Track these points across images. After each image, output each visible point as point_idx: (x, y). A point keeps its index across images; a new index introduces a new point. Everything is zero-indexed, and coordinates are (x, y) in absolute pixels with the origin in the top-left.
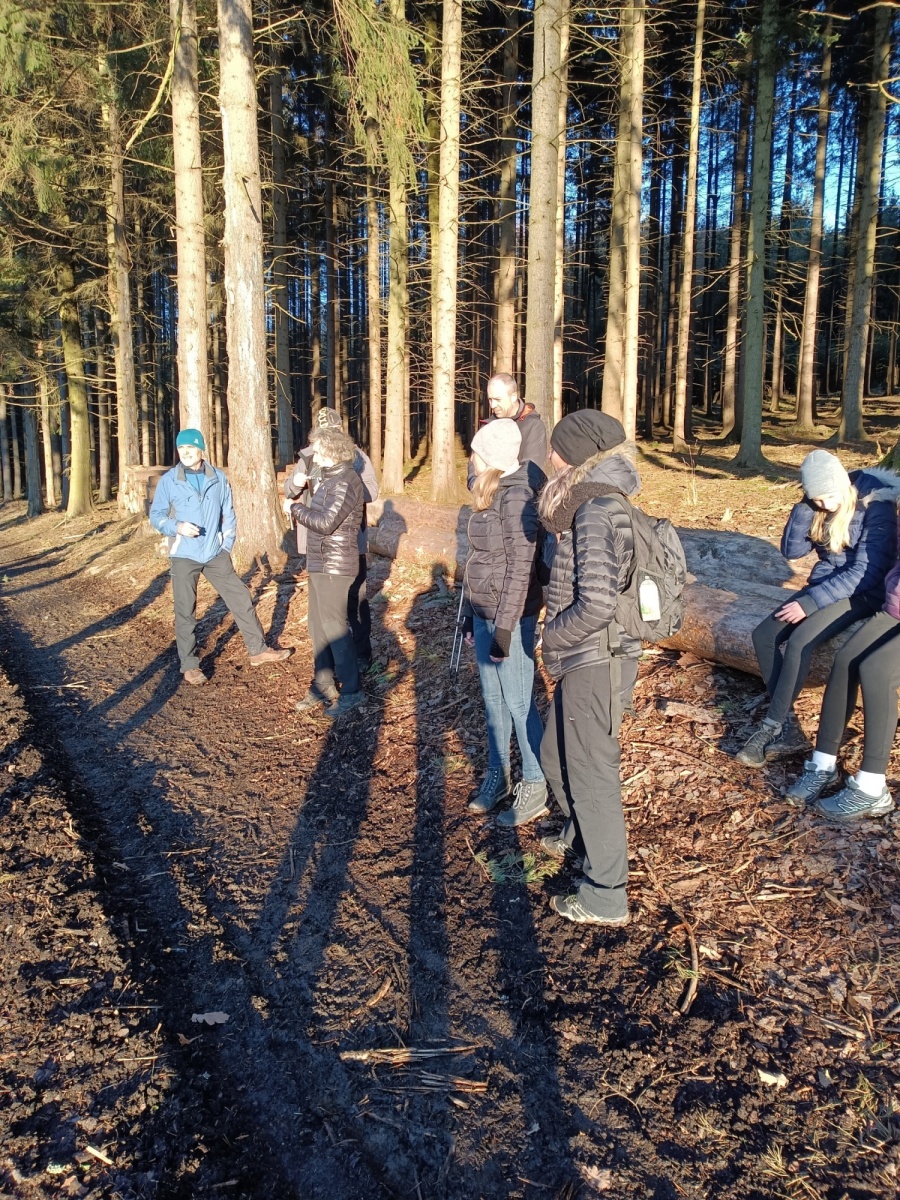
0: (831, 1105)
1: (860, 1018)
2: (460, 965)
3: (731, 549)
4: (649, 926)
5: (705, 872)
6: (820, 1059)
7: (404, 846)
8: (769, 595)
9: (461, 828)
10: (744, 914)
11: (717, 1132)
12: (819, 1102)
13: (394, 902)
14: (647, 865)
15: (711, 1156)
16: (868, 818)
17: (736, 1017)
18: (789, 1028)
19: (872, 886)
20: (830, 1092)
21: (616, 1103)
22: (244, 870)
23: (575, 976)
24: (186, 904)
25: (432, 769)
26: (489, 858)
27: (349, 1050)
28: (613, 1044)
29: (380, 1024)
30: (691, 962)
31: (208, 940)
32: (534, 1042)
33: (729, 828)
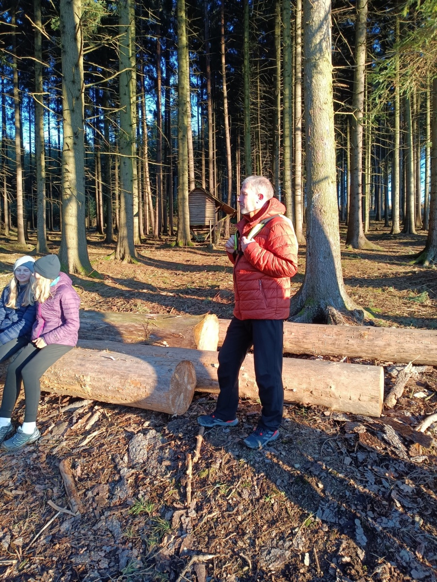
1: (16, 553)
19: (27, 479)
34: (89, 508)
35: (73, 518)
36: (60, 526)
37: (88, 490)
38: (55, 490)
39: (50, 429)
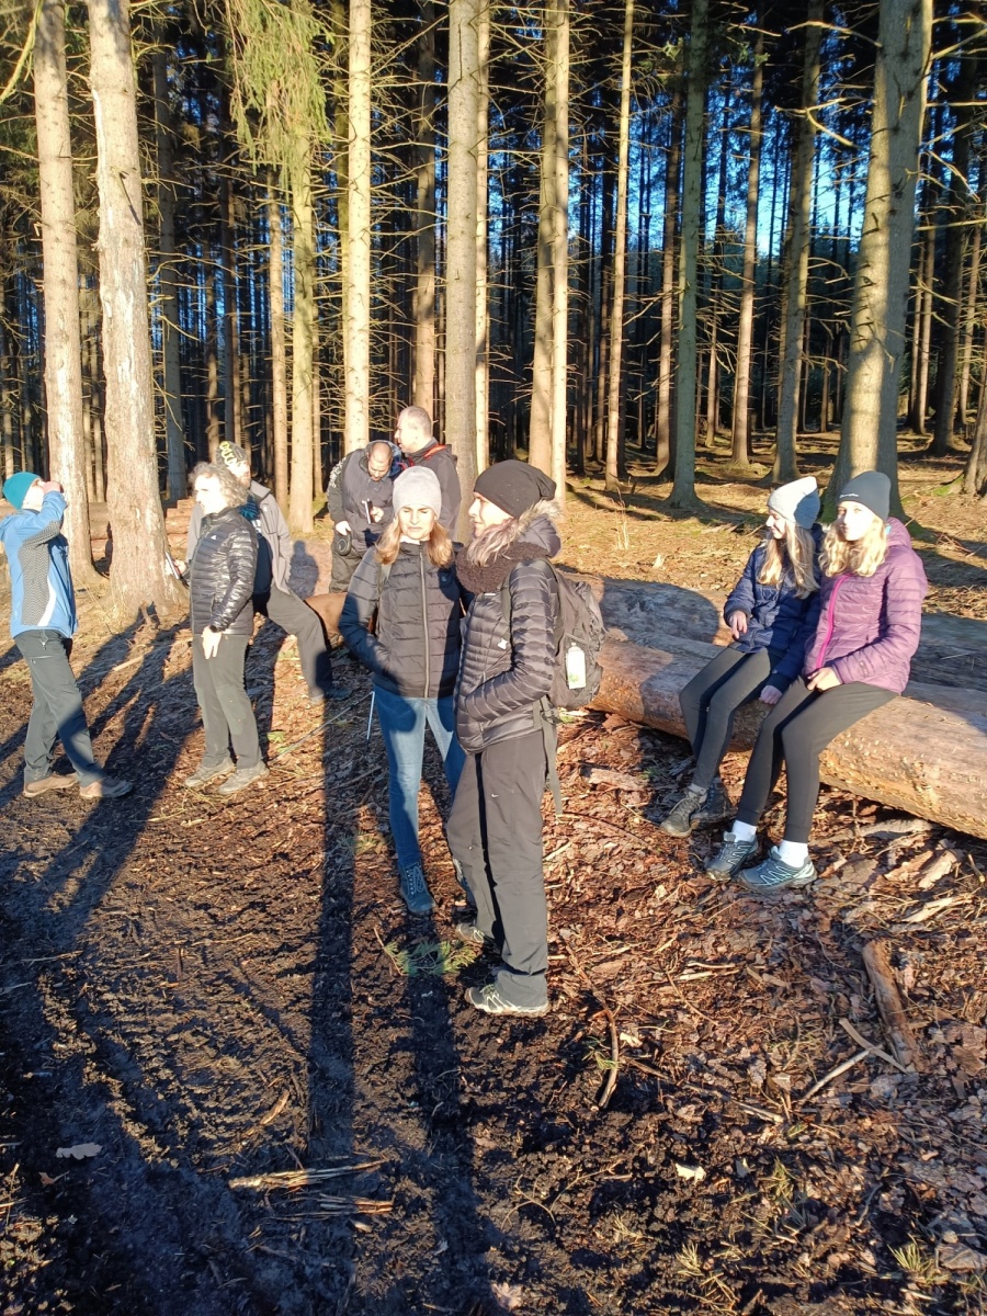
0: (747, 1196)
1: (778, 1101)
2: (366, 1071)
3: (659, 601)
4: (568, 1014)
5: (628, 952)
6: (738, 1147)
7: (307, 939)
8: (697, 651)
9: (370, 916)
10: (667, 996)
11: (633, 1235)
12: (736, 1193)
13: (293, 1003)
14: (568, 948)
15: (626, 1261)
16: (790, 889)
17: (656, 1108)
18: (708, 1117)
19: (793, 960)
20: (746, 1182)
21: (530, 1212)
22: (122, 975)
23: (490, 1075)
24: (52, 1019)
25: (339, 851)
26: (400, 948)
27: (239, 1177)
28: (528, 1147)
29: (276, 1144)
30: (611, 1052)
31: (78, 1060)
32: (444, 1150)
33: (653, 904)
34: (936, 1067)
35: (899, 1076)
36: (871, 1081)
37: (933, 1025)
38: (855, 1000)
39: (836, 865)
